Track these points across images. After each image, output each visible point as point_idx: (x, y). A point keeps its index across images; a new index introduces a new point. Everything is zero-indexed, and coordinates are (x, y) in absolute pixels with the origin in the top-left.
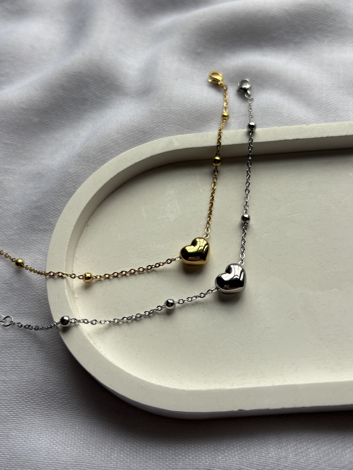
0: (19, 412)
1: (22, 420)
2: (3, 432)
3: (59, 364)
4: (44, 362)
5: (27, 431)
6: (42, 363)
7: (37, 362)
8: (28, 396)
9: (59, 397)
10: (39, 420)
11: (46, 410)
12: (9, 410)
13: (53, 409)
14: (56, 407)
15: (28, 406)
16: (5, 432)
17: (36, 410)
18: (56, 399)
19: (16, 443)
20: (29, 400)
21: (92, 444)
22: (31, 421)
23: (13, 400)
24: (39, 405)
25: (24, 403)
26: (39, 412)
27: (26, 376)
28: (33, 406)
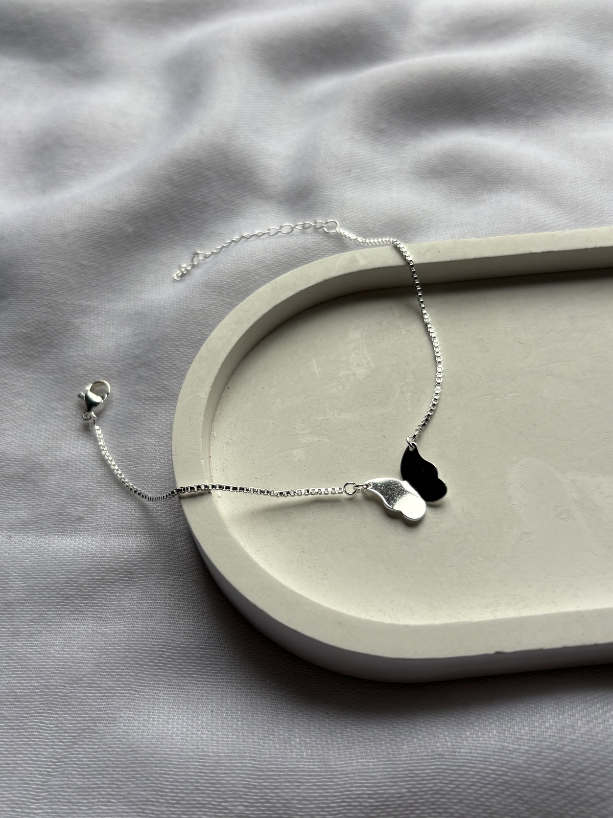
0: (131, 681)
1: (137, 693)
2: (107, 714)
3: (193, 604)
4: (168, 602)
5: (146, 709)
6: (165, 603)
7: (156, 603)
8: (145, 656)
9: (196, 655)
10: (165, 694)
11: (175, 677)
12: (114, 679)
13: (186, 675)
14: (191, 672)
15: (145, 672)
16: (110, 714)
17: (159, 678)
18: (191, 660)
19: (129, 729)
20: (145, 662)
21: (257, 725)
22: (151, 695)
23: (120, 663)
24: (163, 669)
25: (138, 667)
26: (164, 681)
27: (140, 624)
28: (153, 672)
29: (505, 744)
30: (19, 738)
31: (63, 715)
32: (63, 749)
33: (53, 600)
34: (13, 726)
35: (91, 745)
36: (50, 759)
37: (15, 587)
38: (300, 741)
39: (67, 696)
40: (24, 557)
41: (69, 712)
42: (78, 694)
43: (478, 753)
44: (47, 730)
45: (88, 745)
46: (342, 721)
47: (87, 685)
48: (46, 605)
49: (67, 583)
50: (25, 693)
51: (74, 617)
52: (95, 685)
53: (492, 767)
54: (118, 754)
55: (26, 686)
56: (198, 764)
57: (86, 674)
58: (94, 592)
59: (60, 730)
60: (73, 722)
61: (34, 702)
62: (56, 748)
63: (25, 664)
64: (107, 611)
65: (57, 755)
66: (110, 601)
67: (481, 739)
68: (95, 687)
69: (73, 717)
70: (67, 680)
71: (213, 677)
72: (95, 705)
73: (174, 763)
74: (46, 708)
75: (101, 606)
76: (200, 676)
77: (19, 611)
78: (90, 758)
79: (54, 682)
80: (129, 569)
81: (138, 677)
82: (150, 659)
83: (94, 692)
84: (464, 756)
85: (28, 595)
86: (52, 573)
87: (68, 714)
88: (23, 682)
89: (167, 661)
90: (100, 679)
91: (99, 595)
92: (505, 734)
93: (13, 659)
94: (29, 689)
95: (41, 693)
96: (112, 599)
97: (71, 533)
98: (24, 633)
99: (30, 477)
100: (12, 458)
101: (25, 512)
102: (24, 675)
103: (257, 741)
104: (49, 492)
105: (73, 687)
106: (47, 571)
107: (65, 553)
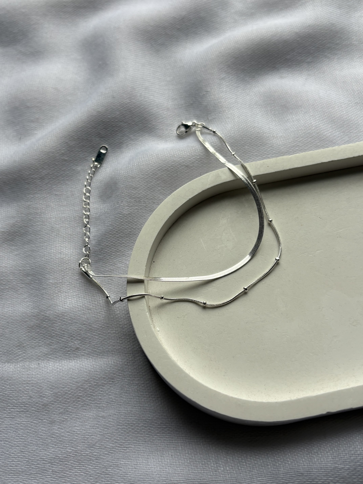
0: (123, 442)
1: (128, 449)
2: (113, 463)
3: (151, 393)
5: (134, 458)
6: (136, 395)
7: (130, 395)
8: (129, 427)
9: (157, 423)
10: (143, 447)
11: (147, 437)
12: (113, 442)
13: (154, 435)
14: (156, 433)
15: (130, 436)
16: (114, 462)
17: (138, 438)
18: (155, 426)
20: (130, 430)
21: (198, 462)
22: (136, 449)
23: (115, 433)
24: (140, 433)
25: (126, 434)
26: (141, 440)
27: (123, 409)
28: (135, 435)
31: (88, 467)
33: (70, 400)
34: (60, 476)
35: (106, 481)
37: (47, 394)
38: (224, 469)
39: (89, 455)
40: (49, 376)
41: (91, 464)
42: (94, 454)
44: (80, 476)
46: (244, 454)
48: (67, 403)
49: (77, 389)
50: (64, 456)
51: (84, 408)
52: (103, 447)
55: (64, 452)
57: (97, 441)
58: (93, 392)
59: (87, 475)
60: (94, 470)
61: (70, 461)
63: (61, 439)
64: (102, 402)
66: (103, 397)
69: (93, 467)
70: (87, 446)
72: (105, 458)
74: (78, 464)
75: (99, 400)
76: (161, 435)
77: (52, 408)
79: (79, 448)
80: (111, 377)
81: (127, 440)
82: (132, 428)
83: (103, 451)
85: (55, 398)
86: (67, 384)
88: (62, 450)
89: (142, 428)
90: (106, 443)
91: (96, 394)
93: (54, 437)
94: (67, 454)
95: (74, 455)
96: (104, 395)
97: (74, 358)
98: (57, 421)
99: (43, 325)
100: (31, 315)
101: (44, 348)
102: (62, 446)
103: (200, 471)
104: (56, 334)
105: (91, 450)
106: (64, 383)
107: (73, 371)
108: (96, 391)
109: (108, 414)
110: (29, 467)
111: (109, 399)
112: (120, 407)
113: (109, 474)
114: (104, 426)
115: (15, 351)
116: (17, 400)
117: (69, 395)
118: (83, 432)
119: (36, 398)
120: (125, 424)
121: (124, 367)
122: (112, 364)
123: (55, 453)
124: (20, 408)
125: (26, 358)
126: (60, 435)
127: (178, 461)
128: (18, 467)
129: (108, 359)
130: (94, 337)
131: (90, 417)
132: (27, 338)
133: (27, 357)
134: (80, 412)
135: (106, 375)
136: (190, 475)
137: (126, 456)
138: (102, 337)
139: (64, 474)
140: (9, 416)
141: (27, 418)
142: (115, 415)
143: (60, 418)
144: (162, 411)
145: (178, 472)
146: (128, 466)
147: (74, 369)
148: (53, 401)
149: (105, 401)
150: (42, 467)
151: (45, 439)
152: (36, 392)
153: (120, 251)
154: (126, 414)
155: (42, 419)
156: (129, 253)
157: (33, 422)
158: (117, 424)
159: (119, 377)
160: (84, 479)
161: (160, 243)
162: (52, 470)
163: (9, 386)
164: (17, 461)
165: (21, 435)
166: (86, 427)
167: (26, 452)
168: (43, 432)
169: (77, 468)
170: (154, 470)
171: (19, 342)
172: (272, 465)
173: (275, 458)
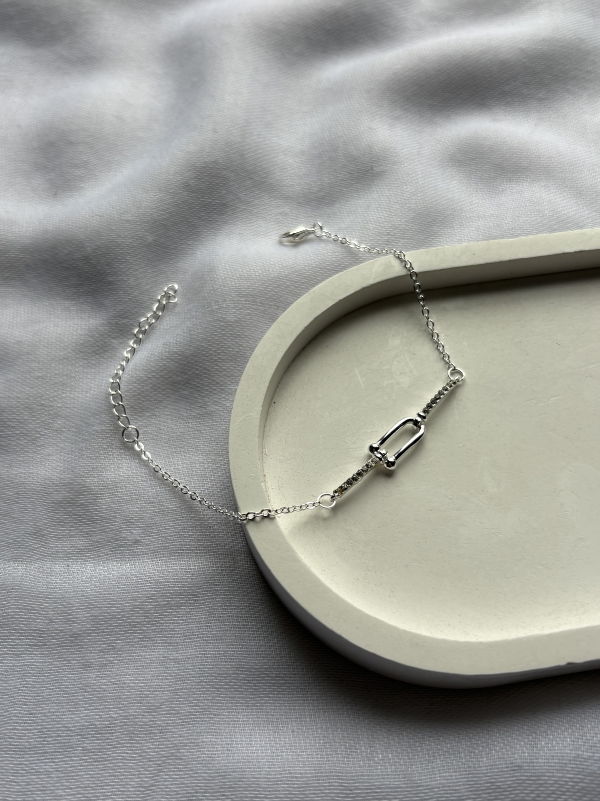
0: (209, 706)
1: (217, 717)
2: (189, 739)
3: (261, 624)
5: (227, 733)
6: (234, 625)
7: (225, 625)
8: (220, 680)
9: (270, 675)
10: (244, 716)
11: (251, 698)
12: (192, 704)
13: (263, 695)
14: (267, 692)
15: (222, 695)
16: (192, 739)
17: (236, 700)
18: (266, 680)
19: (213, 754)
20: (221, 685)
21: (339, 743)
22: (231, 718)
23: (196, 688)
24: (239, 691)
25: (214, 691)
26: (241, 703)
27: (211, 648)
28: (229, 694)
29: (580, 752)
30: (104, 770)
31: (146, 744)
32: (150, 777)
33: (120, 628)
34: (97, 758)
35: (176, 771)
36: (138, 789)
37: (80, 617)
38: (383, 757)
39: (148, 725)
40: (84, 586)
41: (151, 741)
42: (158, 722)
43: (555, 763)
44: (131, 760)
45: (174, 771)
46: (419, 733)
47: (165, 712)
48: (114, 635)
49: (133, 611)
50: (105, 725)
51: (143, 644)
52: (173, 712)
53: (569, 776)
54: (205, 780)
55: (105, 718)
56: (287, 786)
57: (164, 702)
58: (160, 618)
59: (144, 759)
60: (156, 750)
61: (115, 733)
62: (142, 778)
63: (101, 695)
64: (175, 635)
65: (145, 784)
66: (178, 626)
67: (556, 748)
68: (174, 714)
69: (155, 745)
70: (145, 709)
71: (289, 696)
72: (176, 732)
73: (263, 786)
74: (127, 738)
75: (170, 631)
76: (276, 695)
77: (87, 642)
78: (178, 784)
79: (132, 712)
80: (193, 592)
81: (215, 701)
82: (226, 682)
83: (174, 719)
84: (543, 766)
85: (94, 625)
86: (116, 601)
87: (151, 742)
89: (243, 683)
90: (178, 706)
91: (166, 620)
92: (578, 742)
93: (88, 692)
94: (109, 721)
95: (121, 724)
96: (180, 623)
97: (129, 558)
98: (96, 664)
99: (79, 501)
100: (60, 483)
101: (79, 540)
102: (101, 707)
103: (341, 759)
104: (101, 517)
105: (152, 715)
106: (110, 599)
107: (127, 580)
108: (165, 615)
109: (184, 656)
110: (42, 741)
111: (188, 630)
112: (206, 645)
113: (182, 759)
114: (176, 676)
115: (28, 541)
116: (27, 624)
117: (118, 620)
118: (140, 685)
119: (60, 623)
120: (213, 673)
121: (216, 577)
122: (195, 572)
123: (89, 719)
124: (32, 639)
125: (45, 556)
126: (99, 689)
127: (304, 740)
128: (22, 739)
129: (189, 562)
130: (167, 524)
131: (153, 659)
132: (50, 521)
133: (48, 553)
134: (137, 651)
135: (185, 590)
136: (324, 766)
137: (212, 729)
138: (180, 525)
139: (103, 755)
140: (12, 651)
141: (44, 657)
142: (198, 657)
143: (99, 660)
144: (279, 654)
145: (303, 760)
146: (216, 746)
147: (129, 576)
148: (89, 630)
149: (180, 634)
150: (65, 741)
151: (72, 693)
152: (61, 613)
153: (218, 383)
154: (217, 657)
155: (69, 660)
156: (232, 387)
157: (54, 665)
158: (200, 674)
159: (206, 594)
160: (138, 765)
161: (285, 372)
162: (83, 747)
163: (15, 600)
164: (22, 730)
165: (32, 685)
166: (145, 677)
167: (39, 715)
168: (69, 682)
169: (126, 745)
170: (261, 754)
171: (35, 528)
172: (466, 752)
173: (473, 740)
